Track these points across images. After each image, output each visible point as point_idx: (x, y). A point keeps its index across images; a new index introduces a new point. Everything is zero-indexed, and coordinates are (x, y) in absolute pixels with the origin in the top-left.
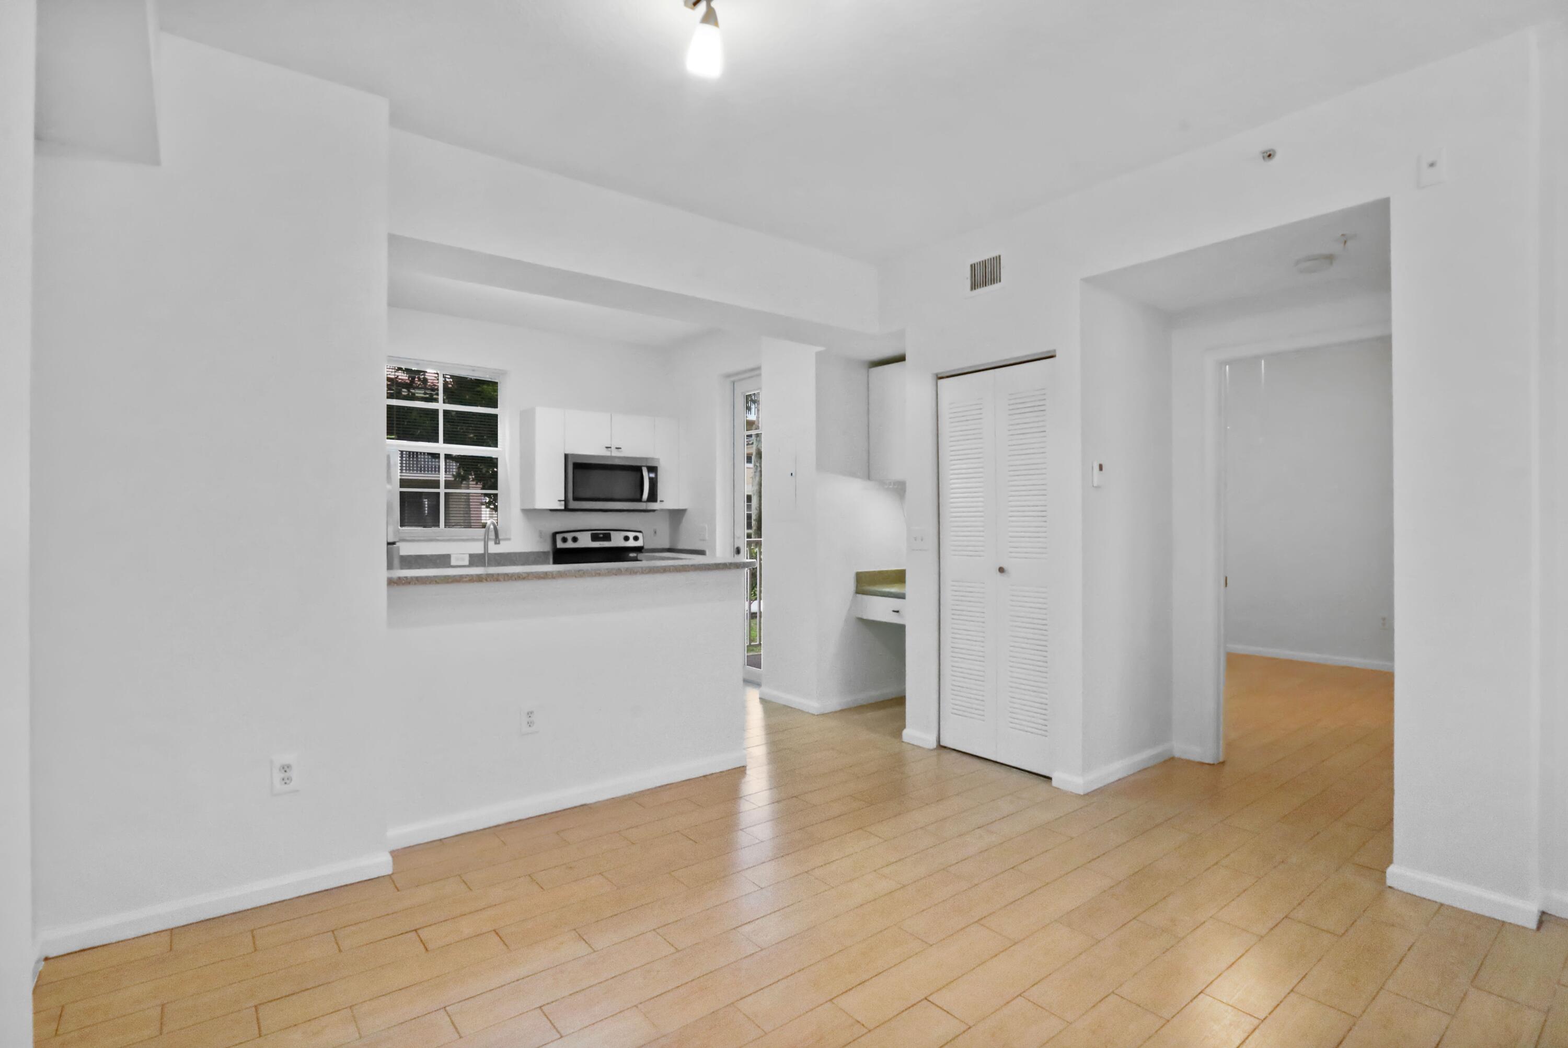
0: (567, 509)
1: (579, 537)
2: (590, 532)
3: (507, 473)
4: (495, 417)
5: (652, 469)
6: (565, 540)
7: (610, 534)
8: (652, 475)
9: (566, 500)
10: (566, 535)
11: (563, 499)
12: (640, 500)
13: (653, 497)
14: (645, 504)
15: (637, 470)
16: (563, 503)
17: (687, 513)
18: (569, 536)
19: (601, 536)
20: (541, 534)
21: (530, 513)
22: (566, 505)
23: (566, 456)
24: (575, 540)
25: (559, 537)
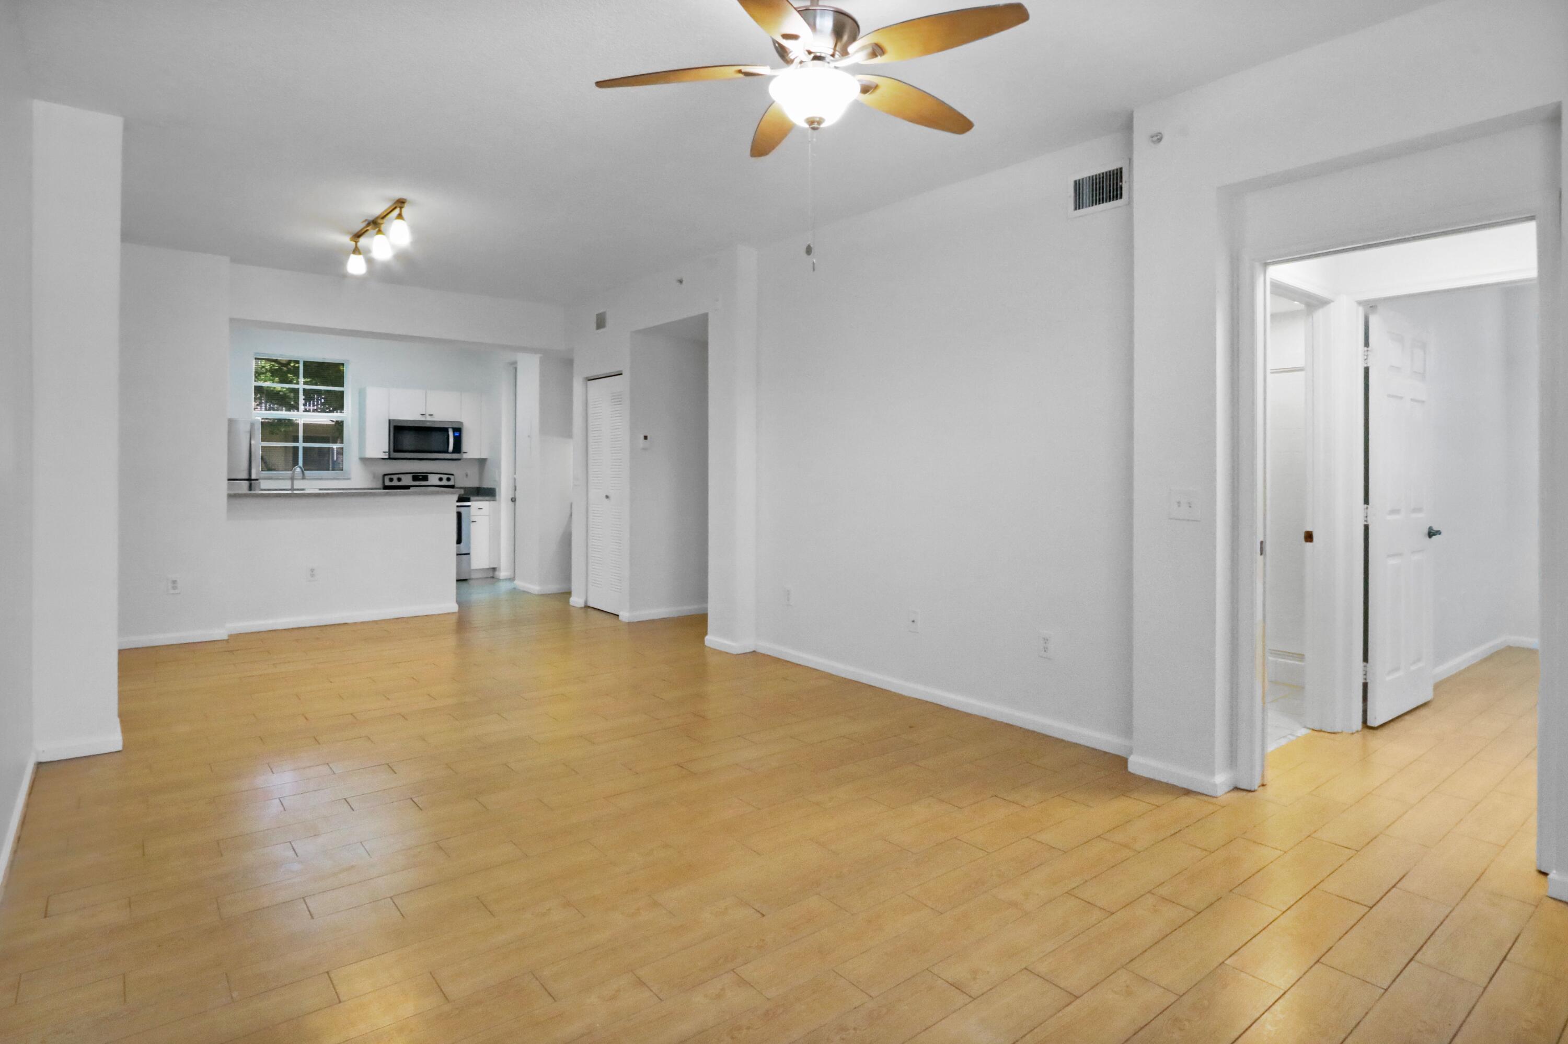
0: (390, 458)
1: (402, 478)
2: (412, 475)
3: (350, 431)
4: (342, 393)
5: (458, 430)
6: (391, 480)
7: (427, 476)
8: (457, 434)
9: (389, 452)
10: (392, 476)
11: (387, 451)
12: (447, 452)
13: (458, 448)
14: (450, 454)
15: (445, 430)
16: (387, 453)
17: (488, 463)
18: (395, 477)
19: (421, 477)
20: (375, 476)
21: (365, 461)
22: (389, 455)
23: (390, 421)
24: (399, 480)
25: (387, 478)
